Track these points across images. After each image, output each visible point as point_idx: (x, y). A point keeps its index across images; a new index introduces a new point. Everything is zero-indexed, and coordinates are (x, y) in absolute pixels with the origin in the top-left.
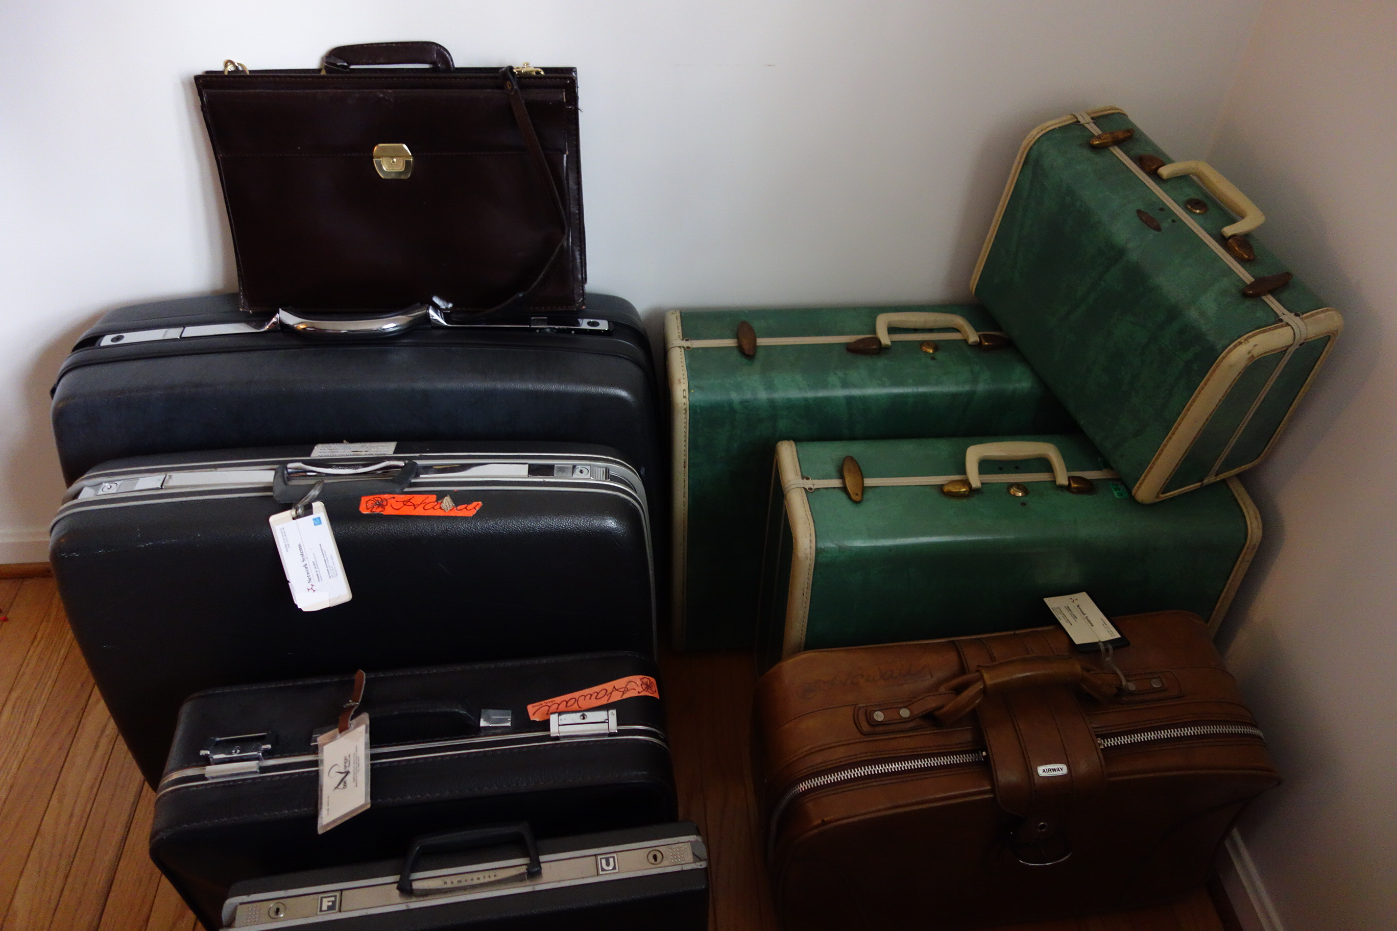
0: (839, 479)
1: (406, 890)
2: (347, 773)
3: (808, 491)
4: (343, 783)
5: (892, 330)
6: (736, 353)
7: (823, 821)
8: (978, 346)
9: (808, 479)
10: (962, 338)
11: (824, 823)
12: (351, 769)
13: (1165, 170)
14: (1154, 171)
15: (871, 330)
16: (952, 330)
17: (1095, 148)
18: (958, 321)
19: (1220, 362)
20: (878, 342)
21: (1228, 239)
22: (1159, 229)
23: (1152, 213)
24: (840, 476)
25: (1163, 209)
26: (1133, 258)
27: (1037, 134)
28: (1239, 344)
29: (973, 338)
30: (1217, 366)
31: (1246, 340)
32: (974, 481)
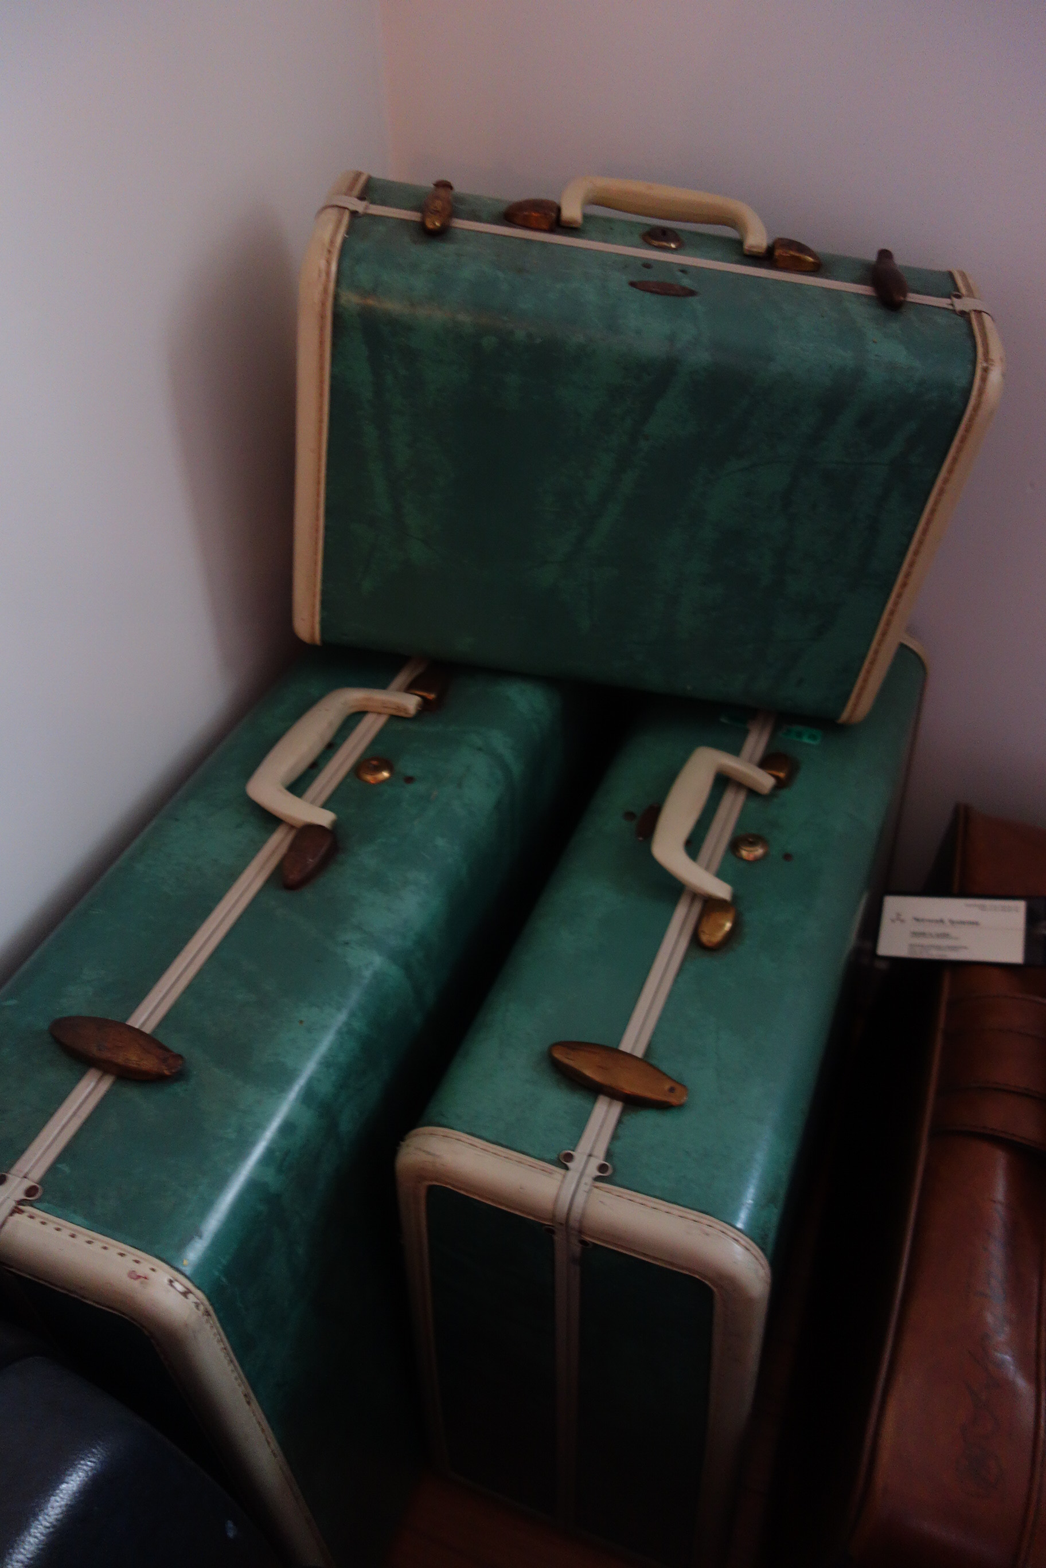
0: (595, 1100)
3: (606, 1175)
5: (297, 786)
6: (133, 1094)
8: (425, 709)
9: (569, 1157)
10: (382, 720)
13: (572, 211)
14: (558, 225)
15: (270, 820)
16: (353, 719)
17: (440, 234)
18: (353, 697)
19: (971, 419)
20: (310, 830)
21: (767, 258)
22: (692, 293)
23: (650, 276)
24: (594, 1090)
25: (647, 265)
26: (702, 357)
27: (329, 263)
28: (986, 370)
29: (411, 703)
30: (967, 430)
31: (987, 358)
32: (722, 890)
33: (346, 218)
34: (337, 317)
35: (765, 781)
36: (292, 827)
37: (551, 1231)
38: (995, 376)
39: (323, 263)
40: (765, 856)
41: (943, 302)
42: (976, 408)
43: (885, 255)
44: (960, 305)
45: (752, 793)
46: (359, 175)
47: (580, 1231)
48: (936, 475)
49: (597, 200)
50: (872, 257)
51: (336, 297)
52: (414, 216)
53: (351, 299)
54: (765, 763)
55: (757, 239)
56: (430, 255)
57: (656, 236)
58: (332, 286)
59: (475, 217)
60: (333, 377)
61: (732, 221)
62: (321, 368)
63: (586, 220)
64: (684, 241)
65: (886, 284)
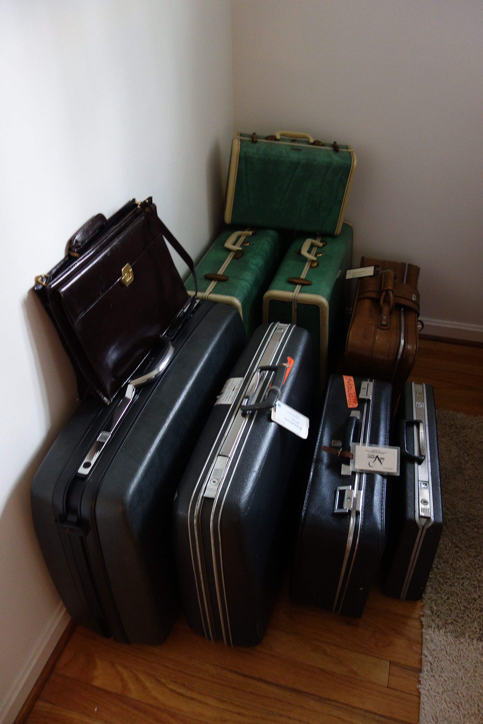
1: (420, 460)
3: (301, 292)
5: (234, 244)
6: (221, 283)
8: (254, 234)
9: (294, 291)
10: (245, 237)
12: (376, 455)
13: (278, 137)
14: (275, 139)
15: (229, 251)
16: (239, 237)
17: (255, 142)
18: (239, 233)
19: (352, 169)
20: (238, 251)
21: (314, 144)
22: (301, 150)
24: (296, 284)
25: (293, 146)
26: (304, 161)
27: (239, 147)
28: (353, 161)
29: (251, 233)
30: (351, 171)
32: (315, 259)
33: (240, 140)
34: (239, 157)
35: (321, 245)
36: (234, 251)
37: (291, 303)
38: (355, 162)
40: (322, 255)
41: (346, 150)
42: (353, 167)
43: (335, 143)
44: (349, 150)
45: (318, 247)
46: (239, 132)
47: (297, 300)
48: (347, 181)
49: (282, 135)
50: (333, 143)
51: (240, 153)
52: (251, 139)
53: (242, 154)
54: (321, 242)
55: (312, 140)
56: (255, 145)
57: (293, 141)
58: (239, 151)
59: (261, 139)
61: (307, 138)
62: (236, 167)
63: (281, 138)
64: (298, 142)
65: (335, 147)
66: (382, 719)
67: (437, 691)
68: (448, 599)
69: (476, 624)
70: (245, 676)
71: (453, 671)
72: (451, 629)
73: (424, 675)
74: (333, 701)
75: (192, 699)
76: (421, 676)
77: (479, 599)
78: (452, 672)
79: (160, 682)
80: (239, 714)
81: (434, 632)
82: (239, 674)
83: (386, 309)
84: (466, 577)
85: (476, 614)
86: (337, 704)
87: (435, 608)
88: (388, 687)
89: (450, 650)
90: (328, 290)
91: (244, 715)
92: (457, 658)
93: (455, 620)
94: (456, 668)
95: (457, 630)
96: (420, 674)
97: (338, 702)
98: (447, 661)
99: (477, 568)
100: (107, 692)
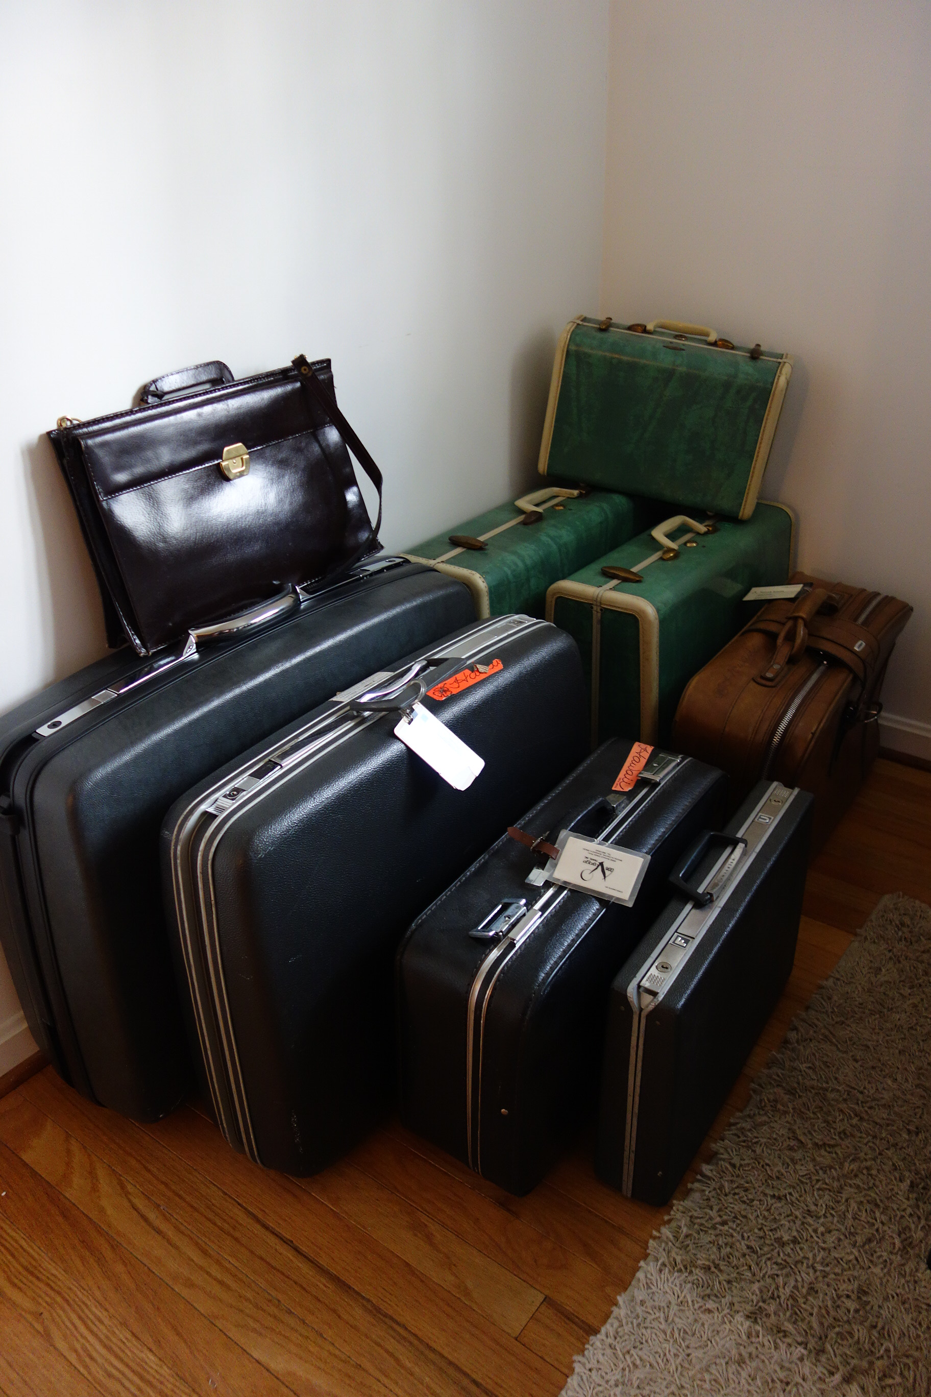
1: (702, 903)
2: (601, 864)
3: (613, 589)
4: (606, 872)
6: (470, 552)
7: (812, 733)
8: (580, 496)
9: (601, 586)
10: (564, 498)
11: (813, 734)
12: (600, 860)
13: (650, 327)
14: (645, 330)
16: (554, 496)
17: (606, 331)
18: (556, 490)
19: (774, 392)
20: (537, 515)
21: (714, 344)
22: (683, 350)
23: (671, 345)
24: (614, 577)
26: (683, 369)
27: (568, 335)
28: (779, 376)
29: (576, 493)
30: (773, 396)
31: (780, 373)
32: (676, 548)
33: (575, 325)
34: (568, 351)
35: (703, 530)
36: (528, 514)
37: (590, 606)
39: (565, 335)
40: (695, 546)
41: (773, 359)
43: (758, 347)
44: (778, 360)
45: (697, 533)
46: (582, 316)
47: (601, 602)
48: (765, 412)
49: (659, 325)
50: (753, 347)
51: (568, 345)
52: (598, 326)
53: (573, 348)
54: (707, 526)
55: (713, 338)
56: (600, 335)
57: (678, 336)
58: (568, 341)
59: (618, 327)
60: (564, 372)
61: (705, 333)
63: (654, 331)
64: (687, 339)
65: (755, 354)
66: (474, 1389)
67: (607, 1377)
68: (724, 1223)
69: (756, 1287)
70: (266, 1227)
71: (662, 1355)
72: (700, 1279)
73: (596, 1340)
74: (398, 1323)
75: (159, 1232)
76: (591, 1343)
77: (792, 1246)
78: (660, 1356)
79: (123, 1187)
80: (221, 1283)
81: (661, 1271)
82: (258, 1221)
83: (783, 652)
84: (785, 1196)
85: (770, 1269)
86: (401, 1331)
87: (685, 1230)
88: (516, 1339)
89: (675, 1314)
90: (669, 595)
91: (228, 1288)
92: (681, 1334)
93: (717, 1266)
94: (669, 1351)
95: (713, 1285)
96: (592, 1338)
97: (406, 1329)
98: (658, 1333)
99: (819, 1189)
100: (34, 1174)
